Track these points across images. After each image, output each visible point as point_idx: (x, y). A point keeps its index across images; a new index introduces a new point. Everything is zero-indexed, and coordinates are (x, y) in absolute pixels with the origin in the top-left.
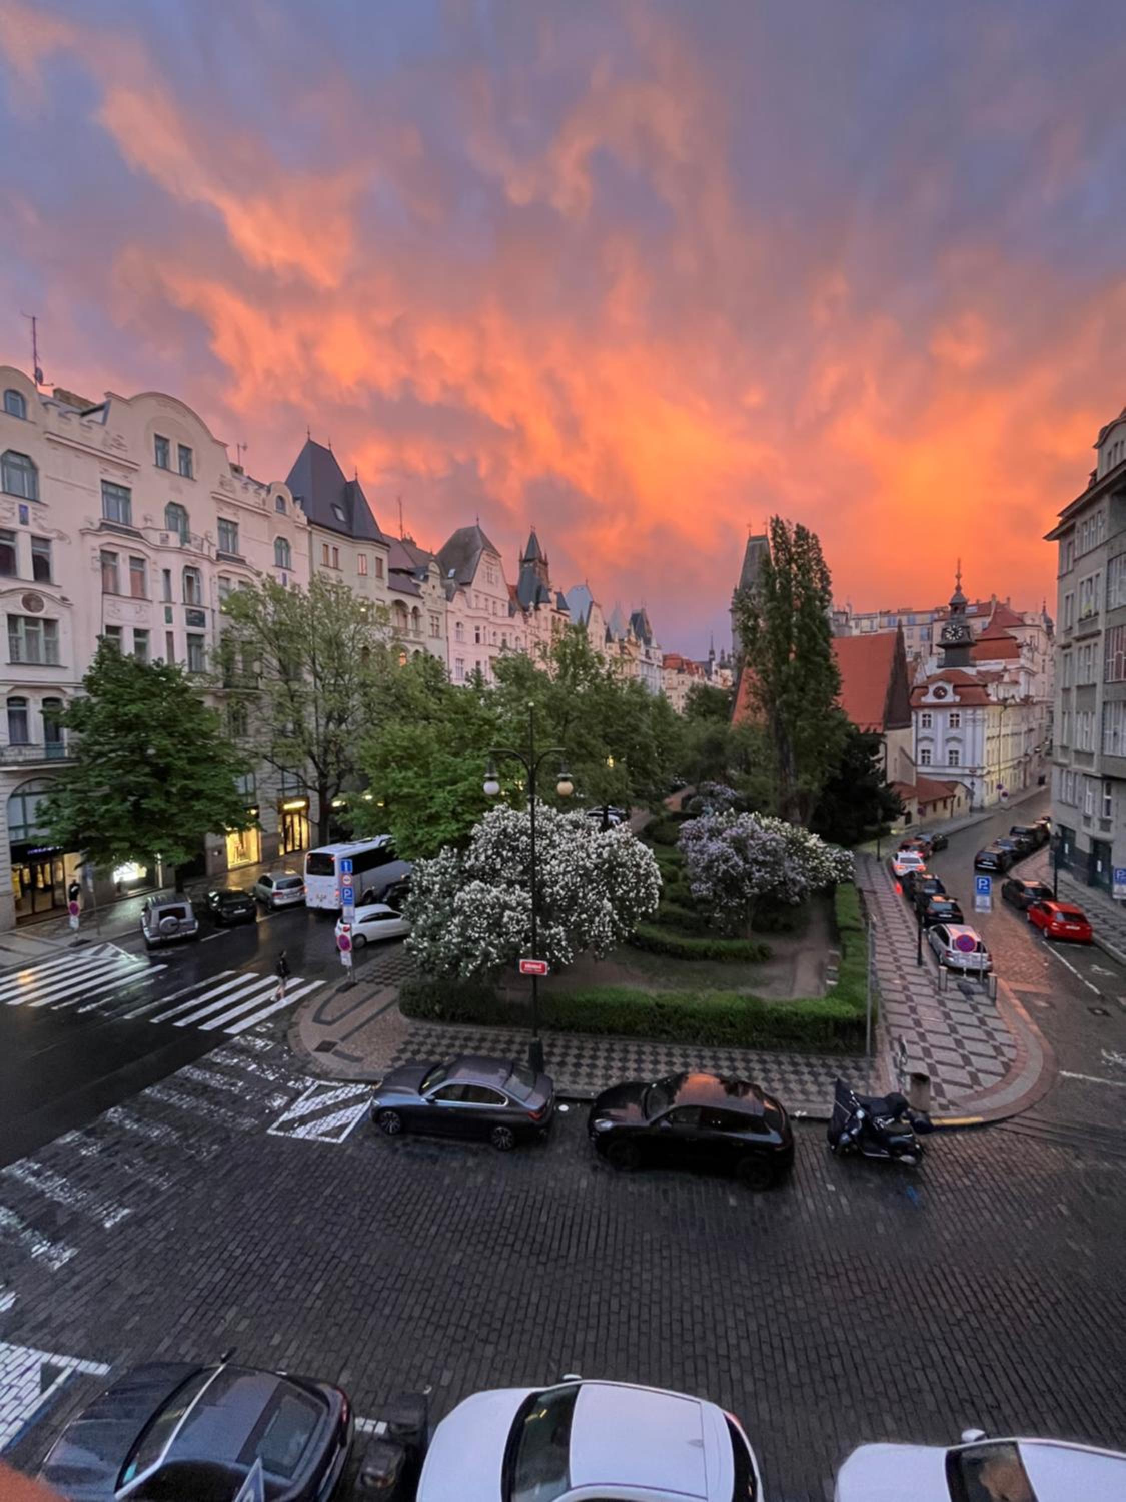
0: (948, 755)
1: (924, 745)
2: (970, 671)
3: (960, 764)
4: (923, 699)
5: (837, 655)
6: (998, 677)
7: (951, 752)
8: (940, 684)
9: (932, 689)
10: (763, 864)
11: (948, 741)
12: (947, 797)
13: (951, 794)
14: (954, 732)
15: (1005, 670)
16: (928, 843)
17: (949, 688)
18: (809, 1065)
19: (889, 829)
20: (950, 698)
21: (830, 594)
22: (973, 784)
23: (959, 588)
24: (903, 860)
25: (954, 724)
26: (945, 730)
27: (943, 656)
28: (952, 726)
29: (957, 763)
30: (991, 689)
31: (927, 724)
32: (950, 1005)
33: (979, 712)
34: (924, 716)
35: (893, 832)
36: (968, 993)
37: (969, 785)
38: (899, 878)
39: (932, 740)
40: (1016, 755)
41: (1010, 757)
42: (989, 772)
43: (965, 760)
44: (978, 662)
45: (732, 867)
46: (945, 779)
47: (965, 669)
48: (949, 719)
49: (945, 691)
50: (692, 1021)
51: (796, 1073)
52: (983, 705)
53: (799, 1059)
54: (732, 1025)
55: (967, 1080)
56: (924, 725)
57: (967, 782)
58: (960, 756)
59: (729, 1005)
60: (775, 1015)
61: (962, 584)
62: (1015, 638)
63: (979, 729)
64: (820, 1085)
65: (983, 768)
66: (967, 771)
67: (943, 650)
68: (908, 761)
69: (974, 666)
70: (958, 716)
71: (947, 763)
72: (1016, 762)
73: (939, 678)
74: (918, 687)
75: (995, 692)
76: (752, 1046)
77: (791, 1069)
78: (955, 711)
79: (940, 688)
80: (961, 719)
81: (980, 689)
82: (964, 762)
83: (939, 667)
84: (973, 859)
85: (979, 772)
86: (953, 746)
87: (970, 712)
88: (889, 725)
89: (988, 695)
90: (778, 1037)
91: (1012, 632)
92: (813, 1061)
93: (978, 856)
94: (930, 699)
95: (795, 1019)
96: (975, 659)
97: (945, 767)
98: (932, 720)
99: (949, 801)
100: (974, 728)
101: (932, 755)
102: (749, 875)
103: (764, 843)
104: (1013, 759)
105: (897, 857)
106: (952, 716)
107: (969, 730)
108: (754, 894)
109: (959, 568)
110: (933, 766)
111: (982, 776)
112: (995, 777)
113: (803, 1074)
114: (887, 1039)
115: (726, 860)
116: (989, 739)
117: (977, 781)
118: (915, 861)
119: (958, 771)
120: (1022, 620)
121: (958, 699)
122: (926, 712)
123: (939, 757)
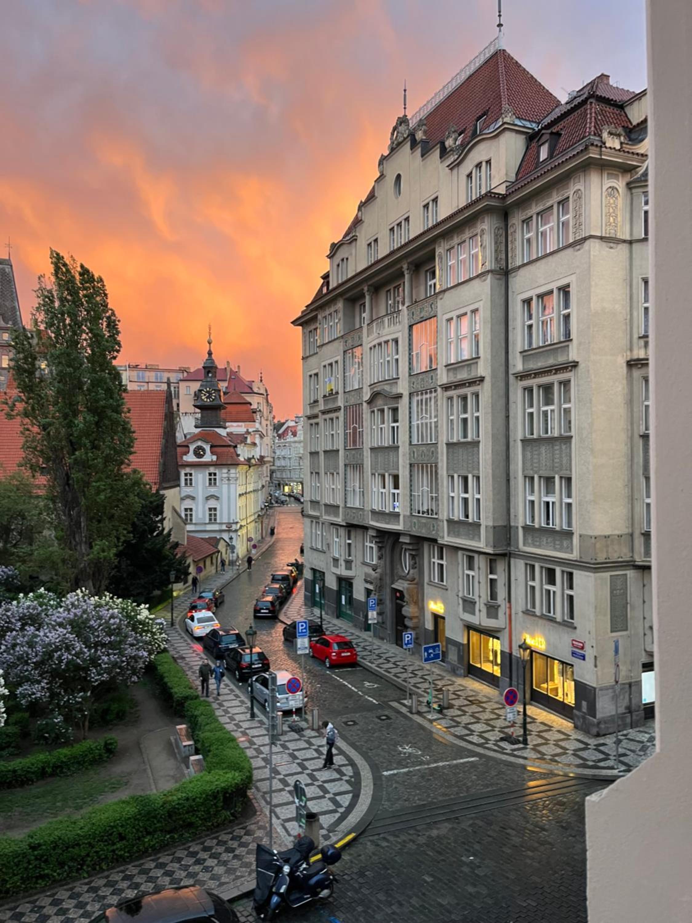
0: (207, 513)
1: (188, 504)
2: (222, 432)
3: (218, 521)
4: (185, 458)
5: (129, 411)
6: (242, 439)
7: (210, 509)
8: (199, 443)
9: (192, 447)
10: (111, 645)
11: (207, 498)
12: (214, 553)
13: (216, 550)
14: (212, 490)
15: (248, 432)
16: (211, 600)
17: (207, 448)
18: (206, 849)
19: (172, 591)
20: (208, 457)
21: (119, 344)
22: (231, 538)
23: (210, 353)
24: (200, 621)
25: (212, 481)
26: (205, 488)
27: (199, 416)
28: (210, 484)
29: (215, 520)
30: (240, 449)
31: (190, 483)
32: (292, 746)
33: (232, 471)
34: (186, 475)
35: (175, 594)
36: (298, 730)
37: (228, 540)
38: (199, 639)
39: (193, 498)
40: (256, 511)
41: (253, 511)
42: (241, 526)
43: (223, 517)
44: (228, 424)
45: (77, 655)
46: (207, 536)
47: (217, 430)
48: (208, 477)
49: (204, 450)
50: (76, 851)
51: (198, 862)
52: (236, 464)
53: (195, 848)
54: (122, 837)
55: (332, 807)
56: (186, 484)
57: (226, 536)
58: (218, 513)
59: (117, 815)
60: (168, 806)
61: (212, 350)
62: (250, 404)
63: (232, 487)
64: (225, 863)
65: (237, 523)
66: (224, 527)
67: (198, 410)
68: (179, 520)
69: (225, 428)
70: (215, 474)
71: (207, 521)
72: (256, 515)
73: (195, 438)
74: (179, 446)
75: (243, 452)
76: (144, 854)
77: (192, 861)
78: (212, 470)
79: (200, 448)
80: (217, 477)
81: (232, 450)
82: (221, 518)
83: (196, 427)
84: (252, 610)
85: (234, 527)
86: (212, 503)
87: (225, 471)
88: (165, 485)
89: (238, 455)
90: (169, 832)
91: (248, 398)
92: (208, 843)
93: (256, 605)
94: (190, 458)
95: (187, 804)
96: (225, 421)
97: (206, 524)
98: (193, 478)
99: (214, 557)
100: (229, 484)
101: (194, 513)
102: (94, 661)
103: (107, 622)
104: (255, 513)
105: (192, 619)
106: (210, 474)
107: (225, 487)
108: (103, 682)
109: (210, 334)
110: (195, 524)
111: (236, 531)
112: (244, 531)
113: (205, 860)
114: (259, 796)
115: (68, 648)
116: (240, 495)
117: (233, 535)
118: (210, 619)
119: (216, 527)
120: (251, 389)
121: (214, 458)
122: (188, 470)
123: (200, 516)
